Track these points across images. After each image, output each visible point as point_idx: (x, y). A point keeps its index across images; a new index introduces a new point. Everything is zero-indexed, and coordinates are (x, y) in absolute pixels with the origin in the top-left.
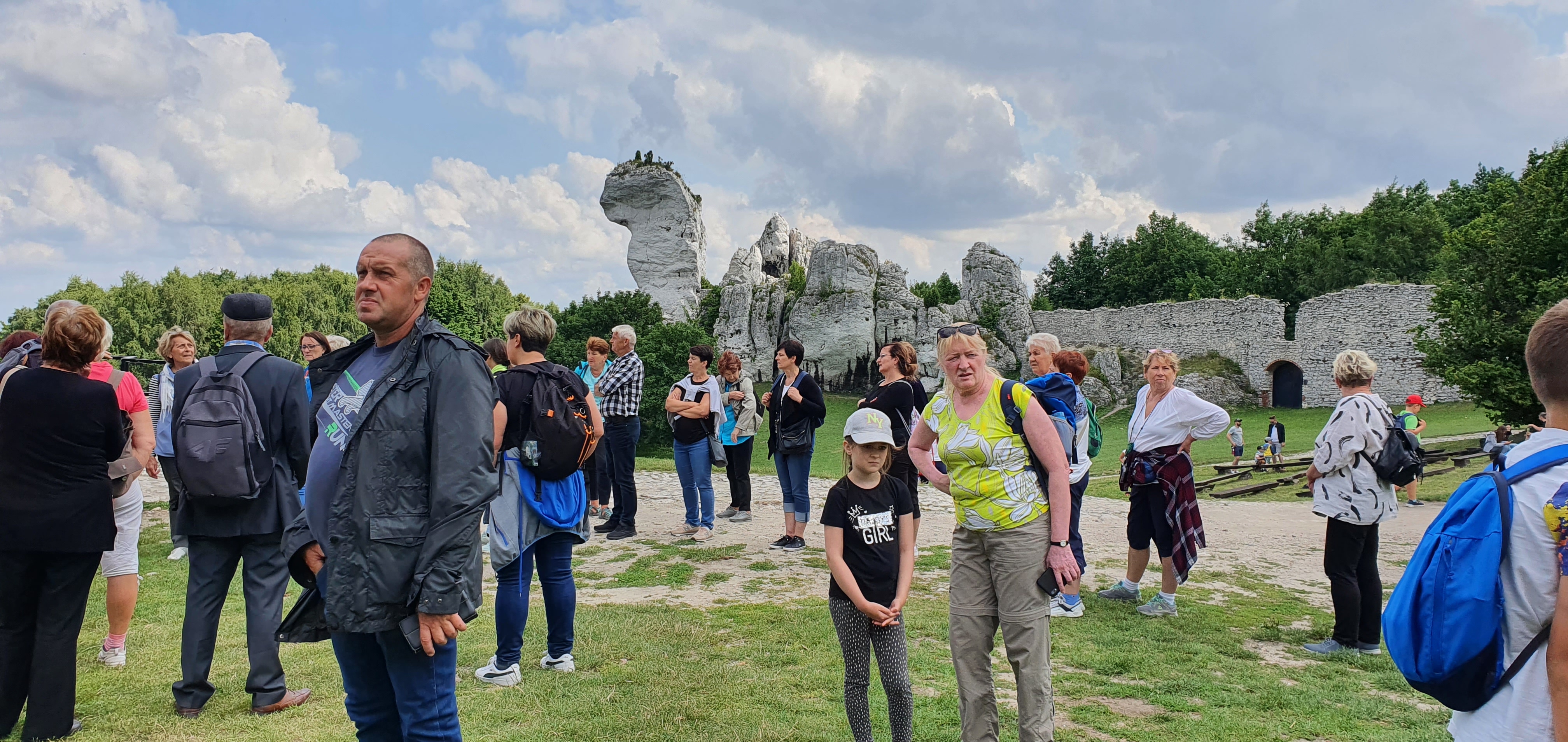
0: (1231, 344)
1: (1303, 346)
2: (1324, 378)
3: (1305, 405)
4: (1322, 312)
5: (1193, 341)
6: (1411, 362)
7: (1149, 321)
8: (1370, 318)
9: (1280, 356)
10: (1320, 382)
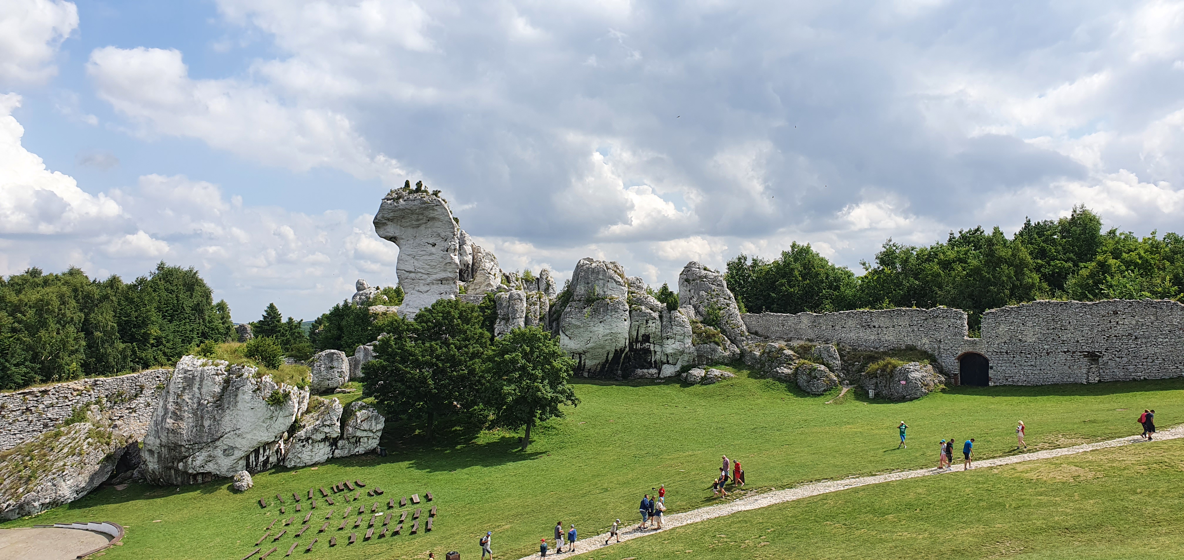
0: (925, 340)
1: (988, 342)
2: (1008, 365)
3: (991, 384)
4: (1003, 319)
5: (891, 338)
6: (1079, 354)
7: (851, 323)
8: (1044, 324)
9: (968, 349)
10: (1004, 368)
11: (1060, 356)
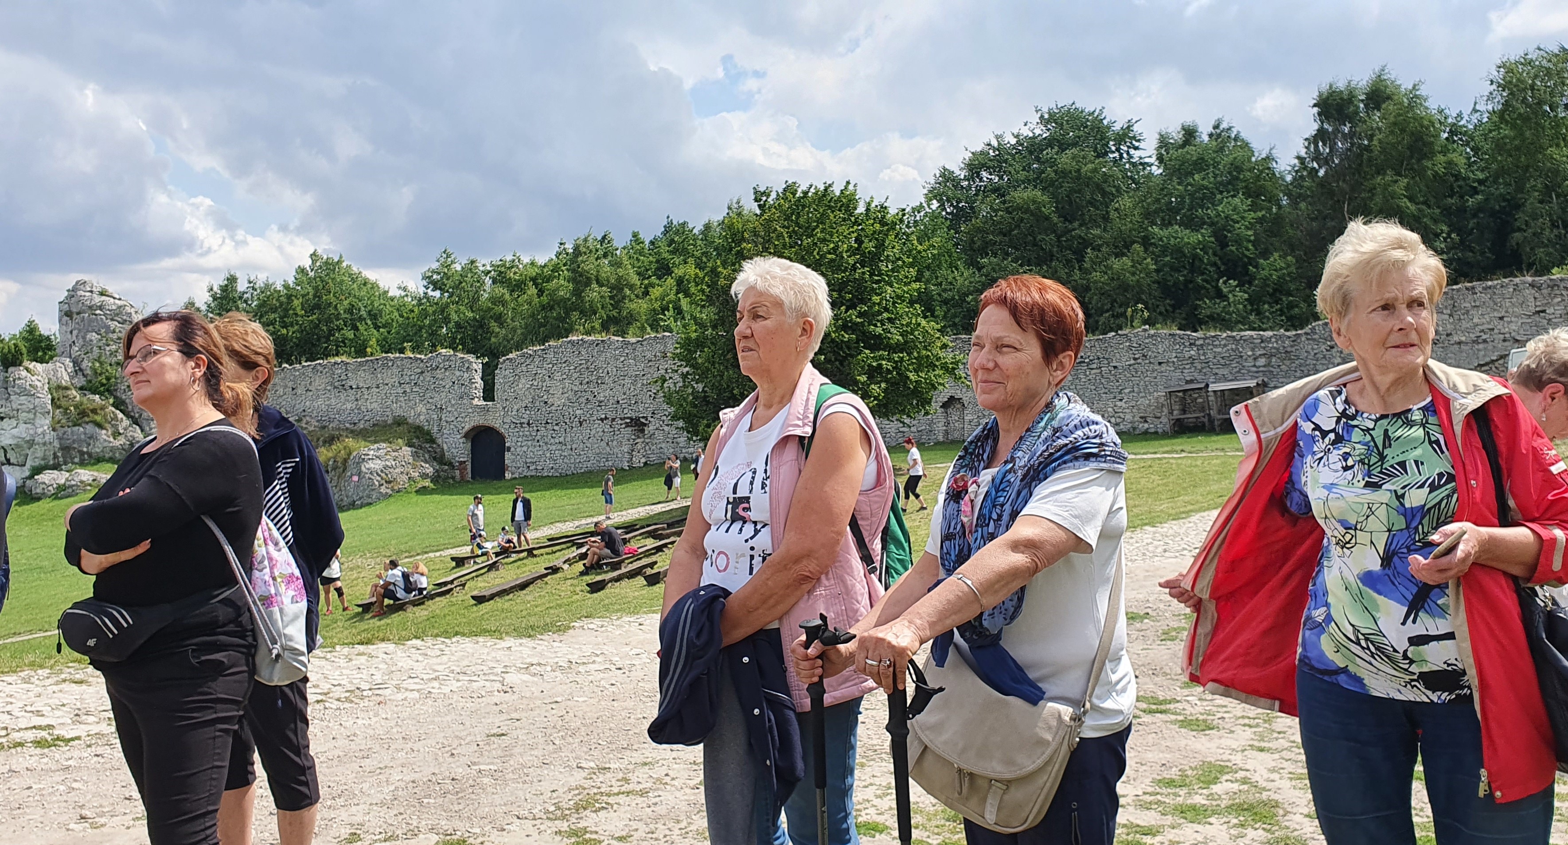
0: (421, 408)
1: (504, 408)
2: (530, 443)
3: (508, 475)
4: (524, 369)
5: (375, 405)
6: (620, 422)
7: (320, 382)
8: (576, 375)
9: (478, 420)
10: (525, 449)
11: (596, 426)
